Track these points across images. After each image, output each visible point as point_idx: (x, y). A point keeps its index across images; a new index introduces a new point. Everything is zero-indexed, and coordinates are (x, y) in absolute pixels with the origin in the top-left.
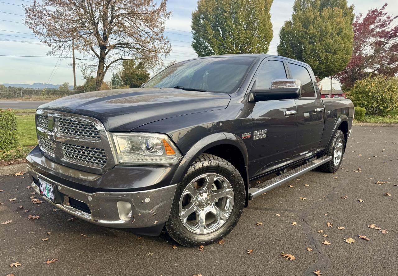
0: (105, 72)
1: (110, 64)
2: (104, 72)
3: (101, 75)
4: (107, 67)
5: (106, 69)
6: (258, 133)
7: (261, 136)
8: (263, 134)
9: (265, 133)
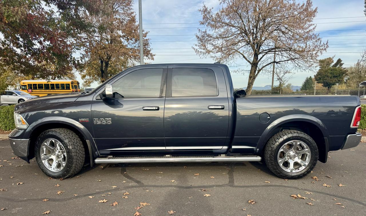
0: (257, 75)
1: (262, 68)
2: (255, 75)
3: (252, 78)
4: (260, 70)
5: (258, 73)
6: (99, 120)
7: (104, 123)
8: (106, 122)
9: (109, 120)
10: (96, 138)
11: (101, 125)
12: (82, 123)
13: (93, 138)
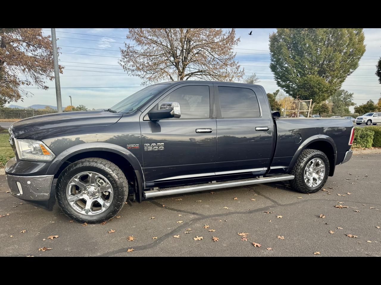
6: (150, 145)
7: (156, 148)
8: (159, 147)
9: (161, 146)
10: (145, 168)
11: (152, 151)
12: (130, 150)
13: (141, 168)
